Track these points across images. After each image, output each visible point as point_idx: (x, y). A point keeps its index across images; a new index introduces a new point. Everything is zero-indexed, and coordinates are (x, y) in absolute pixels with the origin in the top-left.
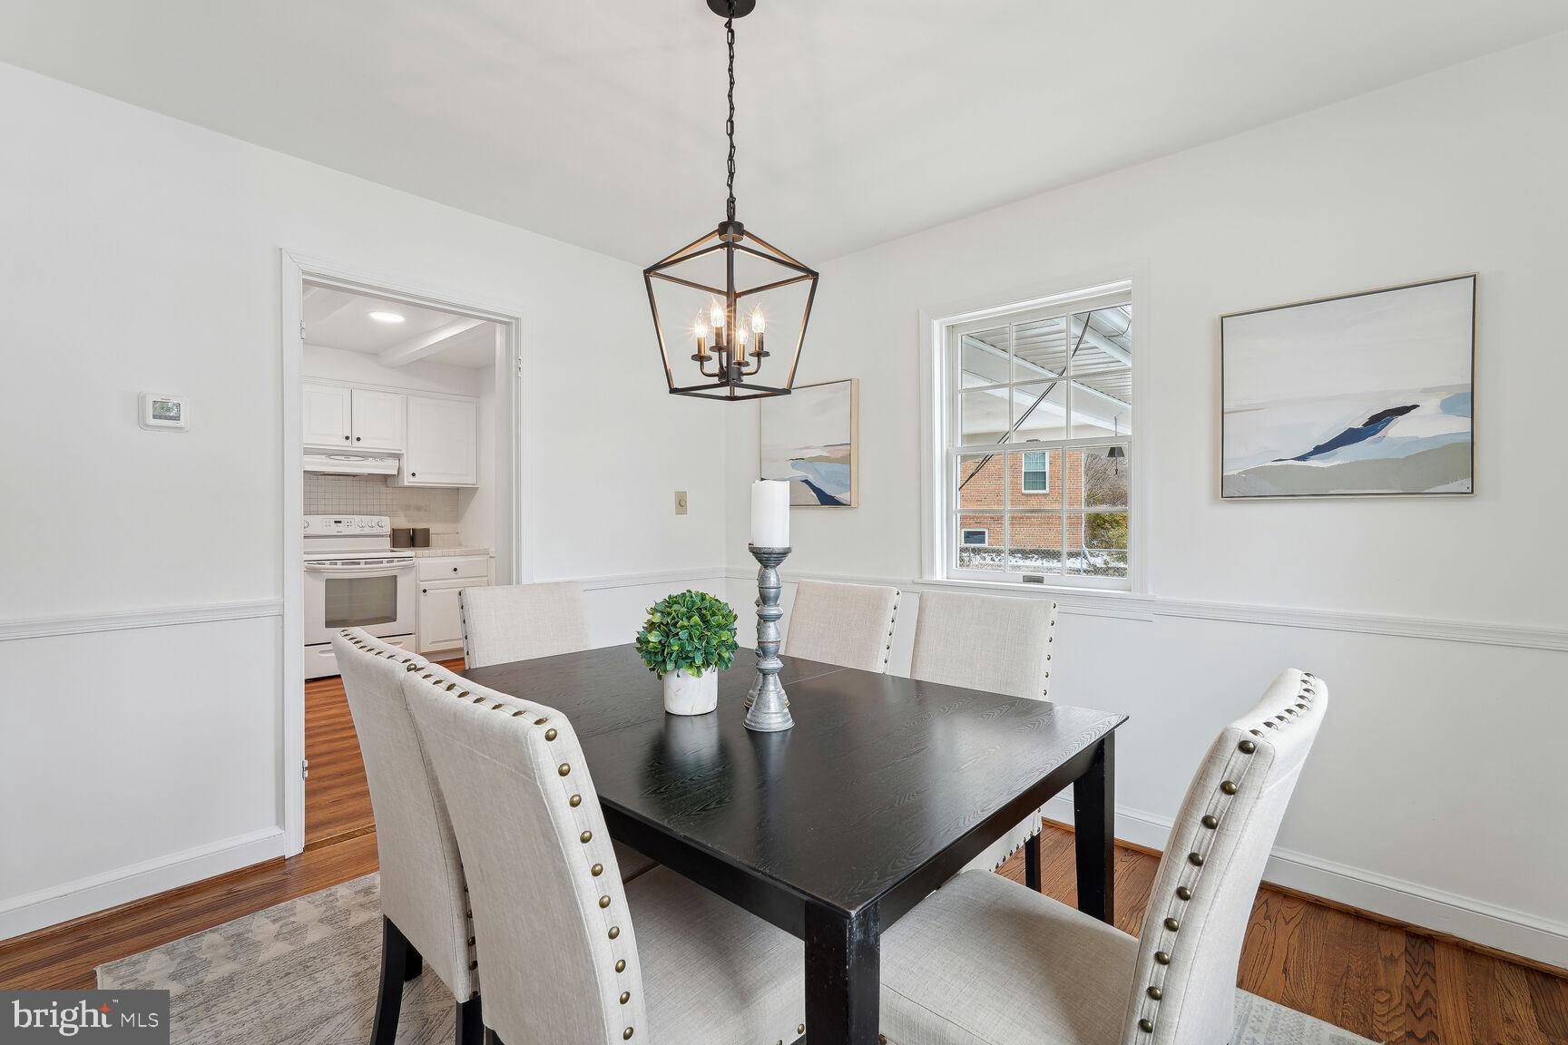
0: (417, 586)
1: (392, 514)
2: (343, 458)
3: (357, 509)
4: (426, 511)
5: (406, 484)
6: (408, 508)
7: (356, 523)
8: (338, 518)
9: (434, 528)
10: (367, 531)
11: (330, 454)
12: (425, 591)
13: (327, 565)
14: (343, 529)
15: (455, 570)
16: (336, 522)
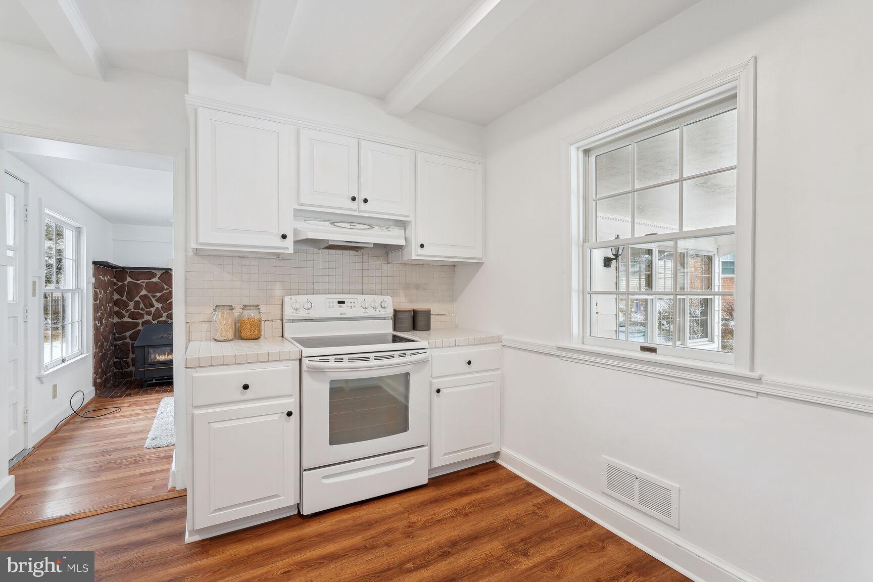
0: (431, 384)
1: (394, 294)
2: (347, 225)
3: (359, 287)
4: (424, 289)
5: (414, 257)
6: (407, 287)
7: (358, 304)
8: (341, 297)
9: (436, 309)
10: (370, 313)
11: (335, 220)
12: (438, 391)
13: (332, 364)
14: (345, 310)
15: (469, 363)
16: (340, 302)
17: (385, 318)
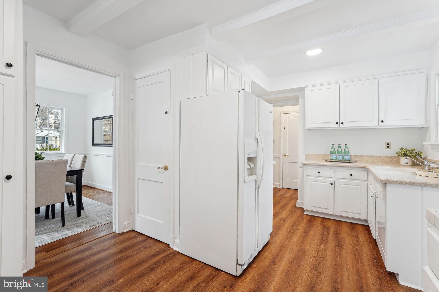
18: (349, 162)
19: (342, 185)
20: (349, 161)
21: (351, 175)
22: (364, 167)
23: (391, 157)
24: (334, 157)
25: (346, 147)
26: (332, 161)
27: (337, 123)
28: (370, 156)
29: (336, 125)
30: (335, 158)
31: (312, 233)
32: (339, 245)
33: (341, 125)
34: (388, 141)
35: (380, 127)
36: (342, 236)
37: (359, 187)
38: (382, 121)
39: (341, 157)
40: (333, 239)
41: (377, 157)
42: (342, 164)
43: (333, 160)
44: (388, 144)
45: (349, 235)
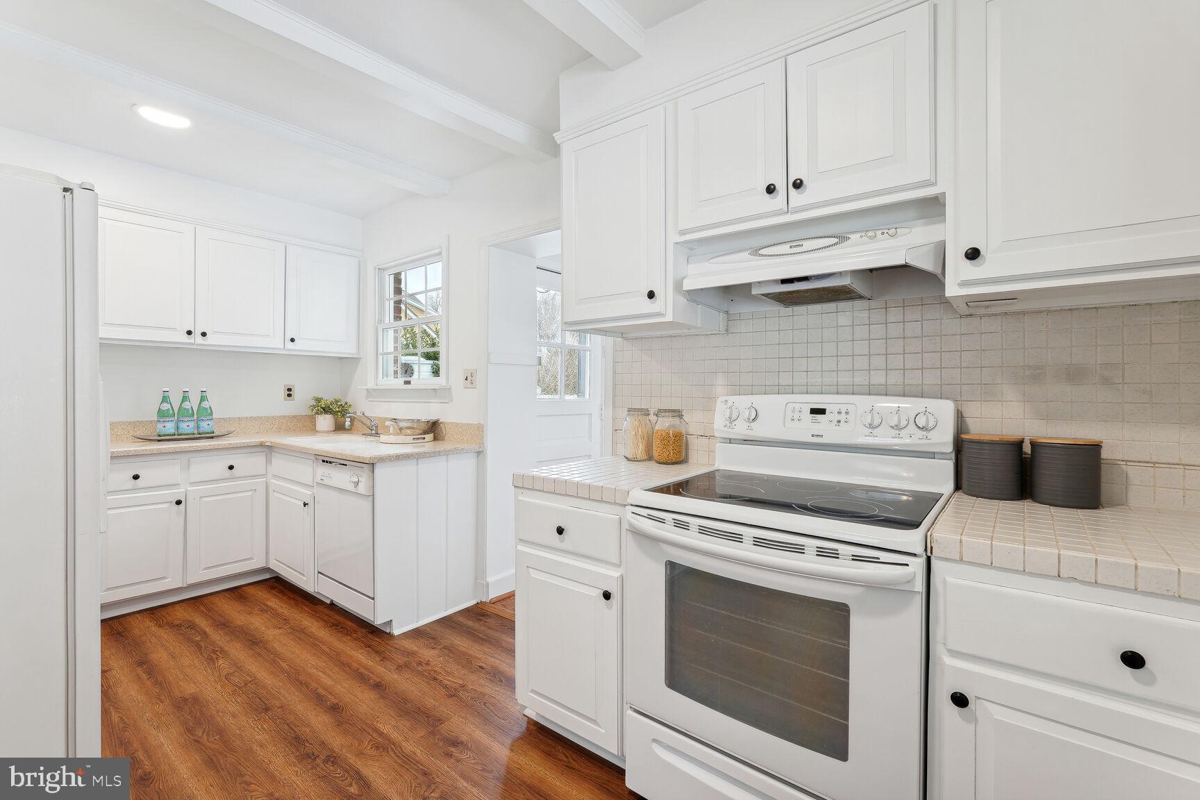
6: (1034, 375)
7: (856, 417)
8: (818, 401)
10: (883, 438)
14: (825, 429)
16: (815, 411)
17: (932, 455)
18: (212, 437)
19: (205, 499)
20: (212, 435)
21: (231, 468)
22: (262, 445)
23: (294, 417)
24: (170, 428)
25: (203, 399)
26: (161, 439)
27: (189, 333)
28: (255, 419)
29: (186, 339)
30: (172, 431)
31: (159, 656)
32: (253, 642)
33: (200, 340)
34: (290, 383)
35: (286, 353)
36: (239, 623)
37: (250, 493)
38: (292, 340)
39: (192, 424)
40: (228, 638)
41: (268, 419)
42: (190, 445)
43: (164, 435)
44: (289, 390)
45: (250, 613)
